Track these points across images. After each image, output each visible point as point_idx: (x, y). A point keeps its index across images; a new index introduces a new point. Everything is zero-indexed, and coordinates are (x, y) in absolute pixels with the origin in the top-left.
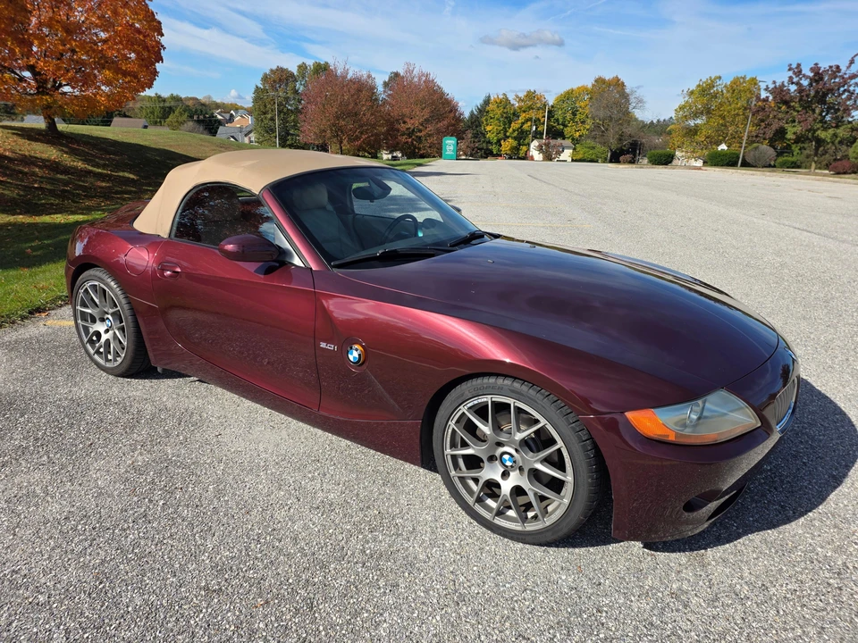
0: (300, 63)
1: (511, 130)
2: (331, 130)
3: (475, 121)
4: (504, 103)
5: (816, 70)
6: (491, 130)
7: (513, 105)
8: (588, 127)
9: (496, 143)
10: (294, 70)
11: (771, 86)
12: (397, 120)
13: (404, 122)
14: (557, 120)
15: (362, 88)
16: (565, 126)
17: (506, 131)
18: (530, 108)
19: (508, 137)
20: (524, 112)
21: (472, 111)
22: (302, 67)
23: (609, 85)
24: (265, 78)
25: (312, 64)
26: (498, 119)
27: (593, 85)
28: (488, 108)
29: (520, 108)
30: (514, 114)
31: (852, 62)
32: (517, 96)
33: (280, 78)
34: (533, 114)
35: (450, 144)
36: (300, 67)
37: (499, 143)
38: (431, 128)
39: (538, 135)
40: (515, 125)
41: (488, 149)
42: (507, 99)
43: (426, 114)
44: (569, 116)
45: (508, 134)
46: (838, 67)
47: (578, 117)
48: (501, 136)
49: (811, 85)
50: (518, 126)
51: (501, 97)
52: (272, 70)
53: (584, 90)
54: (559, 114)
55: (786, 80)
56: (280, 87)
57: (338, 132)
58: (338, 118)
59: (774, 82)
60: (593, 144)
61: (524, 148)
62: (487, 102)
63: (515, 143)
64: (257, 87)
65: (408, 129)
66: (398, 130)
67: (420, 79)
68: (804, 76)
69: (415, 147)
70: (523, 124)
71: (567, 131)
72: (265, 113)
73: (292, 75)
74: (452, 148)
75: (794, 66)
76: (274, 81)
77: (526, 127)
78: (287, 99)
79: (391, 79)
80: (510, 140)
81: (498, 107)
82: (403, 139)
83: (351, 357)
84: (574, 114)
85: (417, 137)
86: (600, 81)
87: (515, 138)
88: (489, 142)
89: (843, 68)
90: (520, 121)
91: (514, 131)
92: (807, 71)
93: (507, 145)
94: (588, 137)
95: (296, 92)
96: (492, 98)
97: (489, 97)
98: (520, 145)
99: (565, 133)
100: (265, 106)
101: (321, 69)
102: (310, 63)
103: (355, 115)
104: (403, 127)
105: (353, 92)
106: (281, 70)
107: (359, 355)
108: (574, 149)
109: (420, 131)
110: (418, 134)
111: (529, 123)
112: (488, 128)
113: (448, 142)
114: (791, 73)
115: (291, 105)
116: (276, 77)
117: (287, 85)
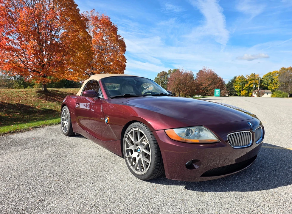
1: (245, 87)
2: (177, 89)
3: (230, 84)
4: (242, 78)
6: (237, 87)
7: (246, 78)
8: (278, 85)
9: (239, 92)
12: (199, 85)
13: (202, 85)
14: (265, 83)
15: (189, 76)
16: (268, 85)
17: (243, 88)
18: (253, 79)
19: (244, 90)
20: (250, 81)
21: (229, 81)
22: (170, 71)
23: (287, 70)
24: (158, 75)
25: (173, 70)
26: (240, 84)
27: (280, 70)
28: (235, 80)
29: (249, 80)
30: (246, 82)
32: (247, 76)
34: (254, 81)
35: (217, 91)
36: (169, 71)
37: (240, 92)
38: (211, 87)
39: (256, 88)
40: (246, 85)
41: (236, 94)
42: (243, 77)
43: (210, 82)
44: (270, 82)
45: (244, 89)
47: (274, 82)
48: (241, 89)
50: (247, 86)
51: (241, 76)
52: (161, 72)
53: (277, 72)
54: (265, 81)
56: (163, 77)
57: (179, 90)
58: (179, 84)
60: (281, 91)
61: (251, 94)
62: (235, 78)
63: (247, 92)
64: (156, 77)
65: (203, 87)
66: (200, 88)
67: (208, 71)
69: (206, 93)
70: (250, 85)
71: (269, 87)
73: (167, 73)
74: (218, 92)
76: (161, 75)
77: (251, 86)
78: (164, 80)
79: (199, 72)
80: (245, 91)
81: (240, 79)
82: (201, 91)
84: (272, 81)
85: (207, 90)
86: (283, 69)
87: (247, 90)
88: (236, 92)
90: (249, 84)
91: (246, 87)
93: (243, 93)
94: (278, 89)
95: (167, 78)
96: (237, 77)
97: (236, 76)
98: (249, 92)
99: (268, 88)
101: (177, 71)
102: (172, 70)
103: (185, 84)
104: (201, 87)
105: (184, 76)
106: (163, 72)
108: (273, 94)
109: (208, 88)
110: (207, 89)
111: (252, 85)
112: (236, 87)
113: (216, 90)
115: (165, 82)
116: (162, 74)
117: (165, 76)
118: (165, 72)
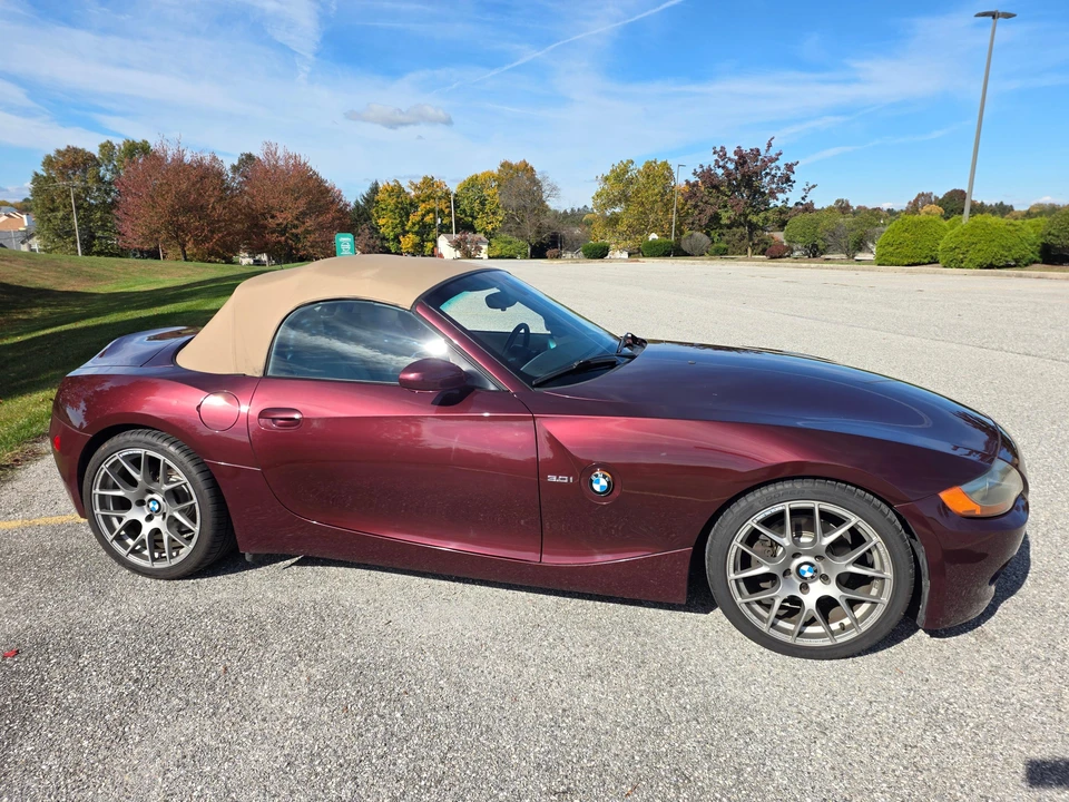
0: (104, 141)
1: (410, 224)
2: (166, 228)
3: (362, 214)
4: (397, 191)
5: (739, 152)
6: (386, 224)
7: (408, 193)
8: (501, 219)
9: (393, 240)
10: (95, 151)
11: (699, 170)
12: (263, 214)
13: (273, 217)
14: (464, 211)
15: (205, 174)
16: (475, 218)
17: (403, 225)
18: (429, 197)
19: (408, 232)
20: (424, 202)
21: (357, 202)
22: (107, 148)
23: (517, 170)
24: (49, 162)
25: (121, 143)
26: (391, 211)
27: (499, 171)
28: (376, 198)
29: (418, 197)
30: (411, 204)
31: (769, 145)
32: (412, 183)
33: (74, 161)
34: (433, 204)
35: (344, 241)
36: (103, 147)
37: (396, 239)
38: (309, 223)
39: (445, 229)
40: (414, 218)
41: (383, 247)
42: (400, 187)
43: (302, 205)
44: (476, 206)
45: (407, 228)
46: (758, 150)
47: (487, 207)
48: (399, 230)
49: (736, 168)
50: (418, 219)
51: (392, 184)
52: (58, 152)
53: (489, 176)
54: (465, 204)
55: (713, 164)
56: (74, 174)
57: (177, 233)
58: (174, 213)
59: (701, 166)
60: (509, 238)
61: (429, 245)
62: (375, 190)
63: (417, 239)
64: (36, 174)
65: (278, 225)
66: (265, 227)
67: (287, 165)
68: (730, 159)
69: (291, 248)
70: (424, 216)
71: (477, 223)
72: (53, 211)
73: (92, 158)
74: (348, 247)
75: (718, 149)
76: (65, 166)
77: (428, 219)
78: (87, 190)
79: (241, 161)
80: (410, 235)
81: (390, 196)
82: (274, 238)
83: (597, 487)
84: (483, 203)
85: (292, 234)
86: (506, 166)
87: (417, 233)
88: (384, 239)
89: (763, 152)
90: (419, 213)
91: (414, 224)
92: (730, 154)
93: (408, 241)
94: (502, 230)
95: (100, 180)
96: (381, 185)
97: (377, 184)
98: (423, 241)
99: (476, 226)
100: (53, 201)
101: (136, 150)
102: (118, 142)
103: (197, 209)
104: (271, 223)
105: (193, 179)
106: (73, 152)
107: (609, 483)
108: (489, 244)
109: (296, 227)
110: (294, 230)
111: (431, 215)
112: (381, 222)
113: (342, 239)
114: (716, 157)
115: (95, 198)
116: (66, 161)
117: (85, 171)
118: (82, 151)
